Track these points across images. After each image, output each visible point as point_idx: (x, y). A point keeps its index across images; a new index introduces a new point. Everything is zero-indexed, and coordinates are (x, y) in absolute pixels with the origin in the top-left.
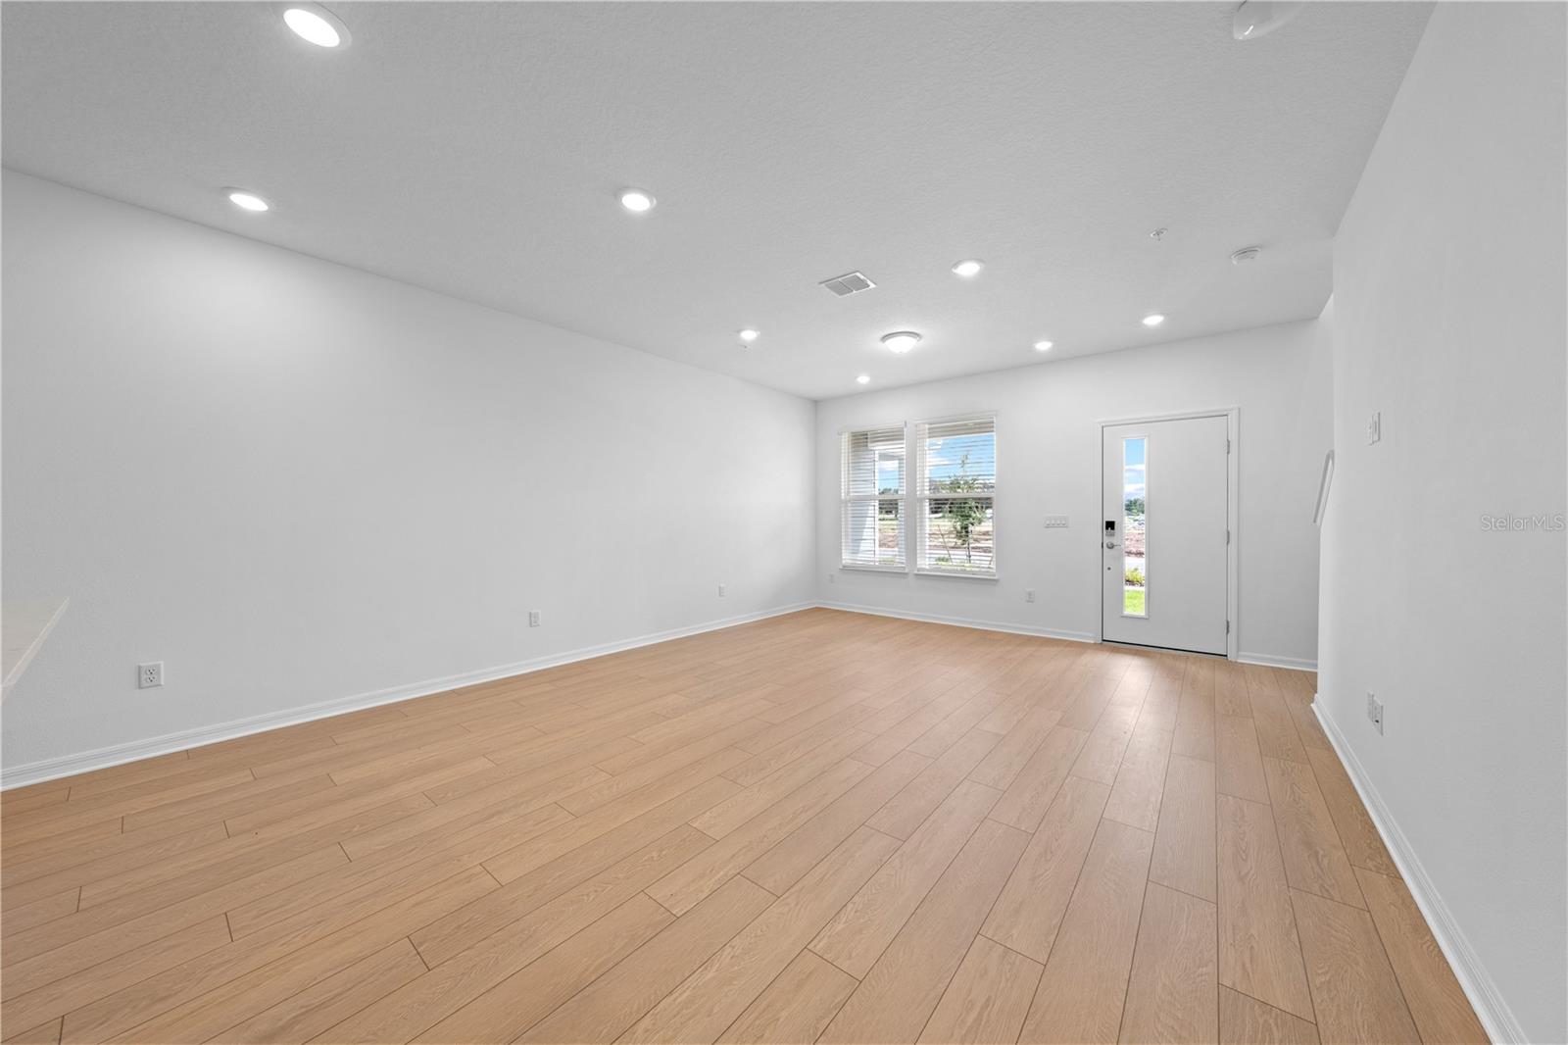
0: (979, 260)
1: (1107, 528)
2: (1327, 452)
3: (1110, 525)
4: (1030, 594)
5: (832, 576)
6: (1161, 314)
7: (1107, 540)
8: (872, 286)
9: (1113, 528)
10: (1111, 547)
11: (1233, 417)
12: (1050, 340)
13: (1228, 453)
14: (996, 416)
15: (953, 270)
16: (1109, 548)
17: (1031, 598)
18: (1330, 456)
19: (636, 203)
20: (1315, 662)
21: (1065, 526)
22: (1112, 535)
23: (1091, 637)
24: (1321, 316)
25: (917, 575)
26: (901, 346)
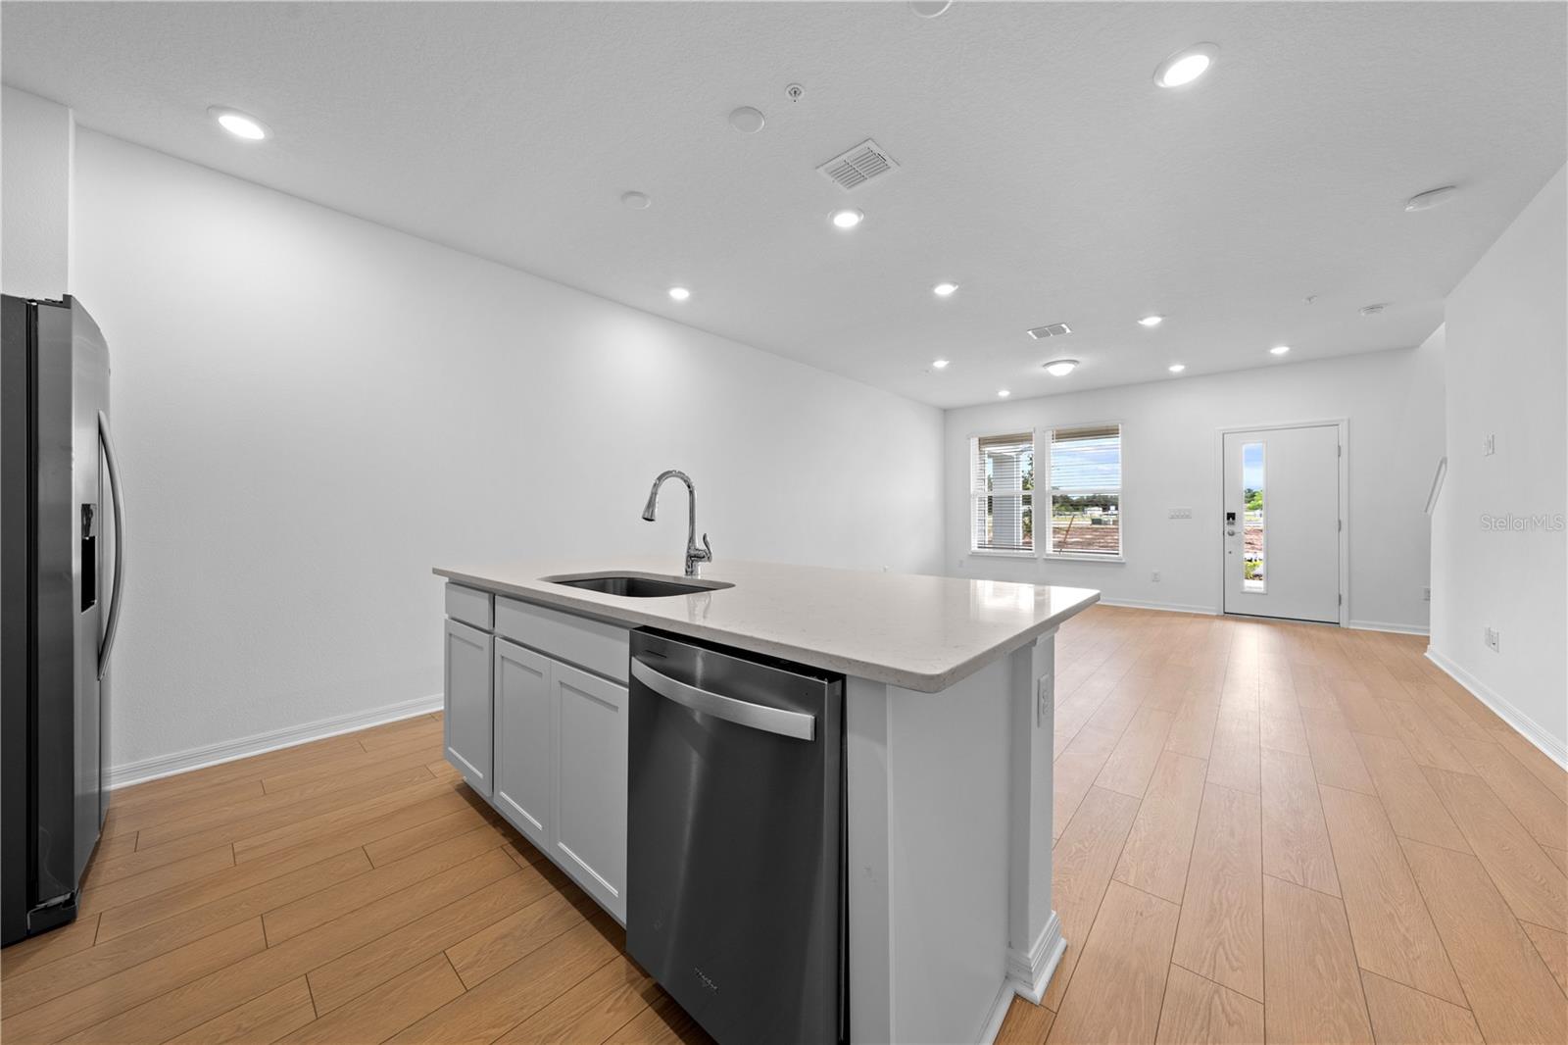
0: (1162, 315)
1: (1228, 519)
2: (1440, 459)
3: (1231, 516)
4: (1156, 574)
5: (961, 562)
6: (1288, 346)
7: (1228, 528)
8: (1068, 331)
9: (1234, 519)
10: (1232, 534)
11: (1343, 427)
12: (1182, 364)
13: (1339, 456)
14: (1122, 424)
15: (1140, 322)
16: (1230, 535)
17: (1156, 578)
18: (1444, 461)
19: (944, 290)
20: (1426, 627)
21: (1188, 517)
22: (1233, 524)
23: (1214, 610)
24: (1422, 346)
25: (1046, 559)
26: (1061, 370)
